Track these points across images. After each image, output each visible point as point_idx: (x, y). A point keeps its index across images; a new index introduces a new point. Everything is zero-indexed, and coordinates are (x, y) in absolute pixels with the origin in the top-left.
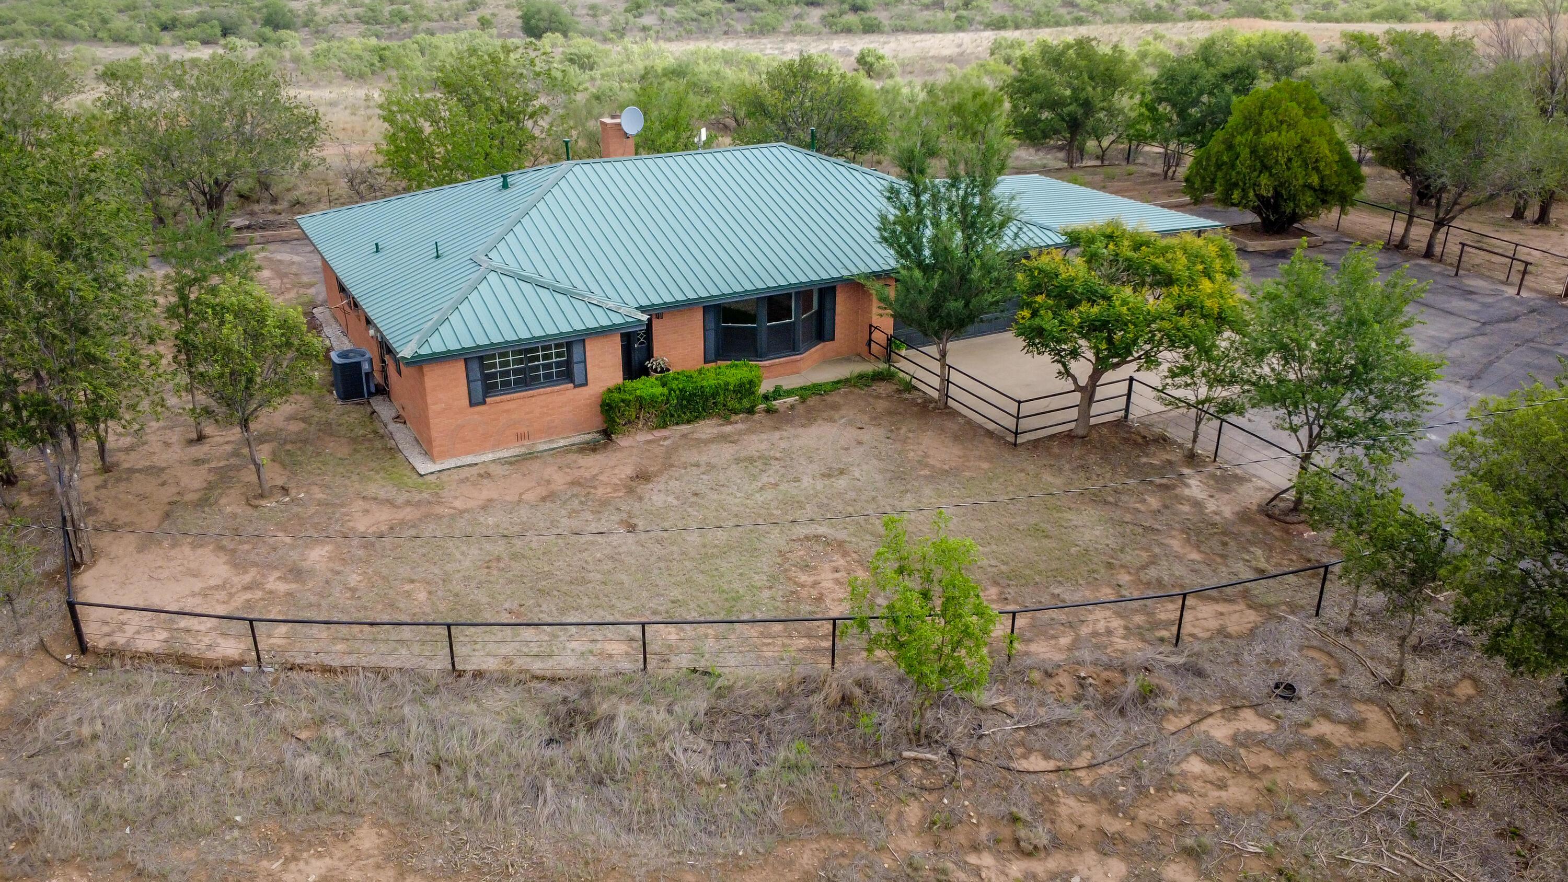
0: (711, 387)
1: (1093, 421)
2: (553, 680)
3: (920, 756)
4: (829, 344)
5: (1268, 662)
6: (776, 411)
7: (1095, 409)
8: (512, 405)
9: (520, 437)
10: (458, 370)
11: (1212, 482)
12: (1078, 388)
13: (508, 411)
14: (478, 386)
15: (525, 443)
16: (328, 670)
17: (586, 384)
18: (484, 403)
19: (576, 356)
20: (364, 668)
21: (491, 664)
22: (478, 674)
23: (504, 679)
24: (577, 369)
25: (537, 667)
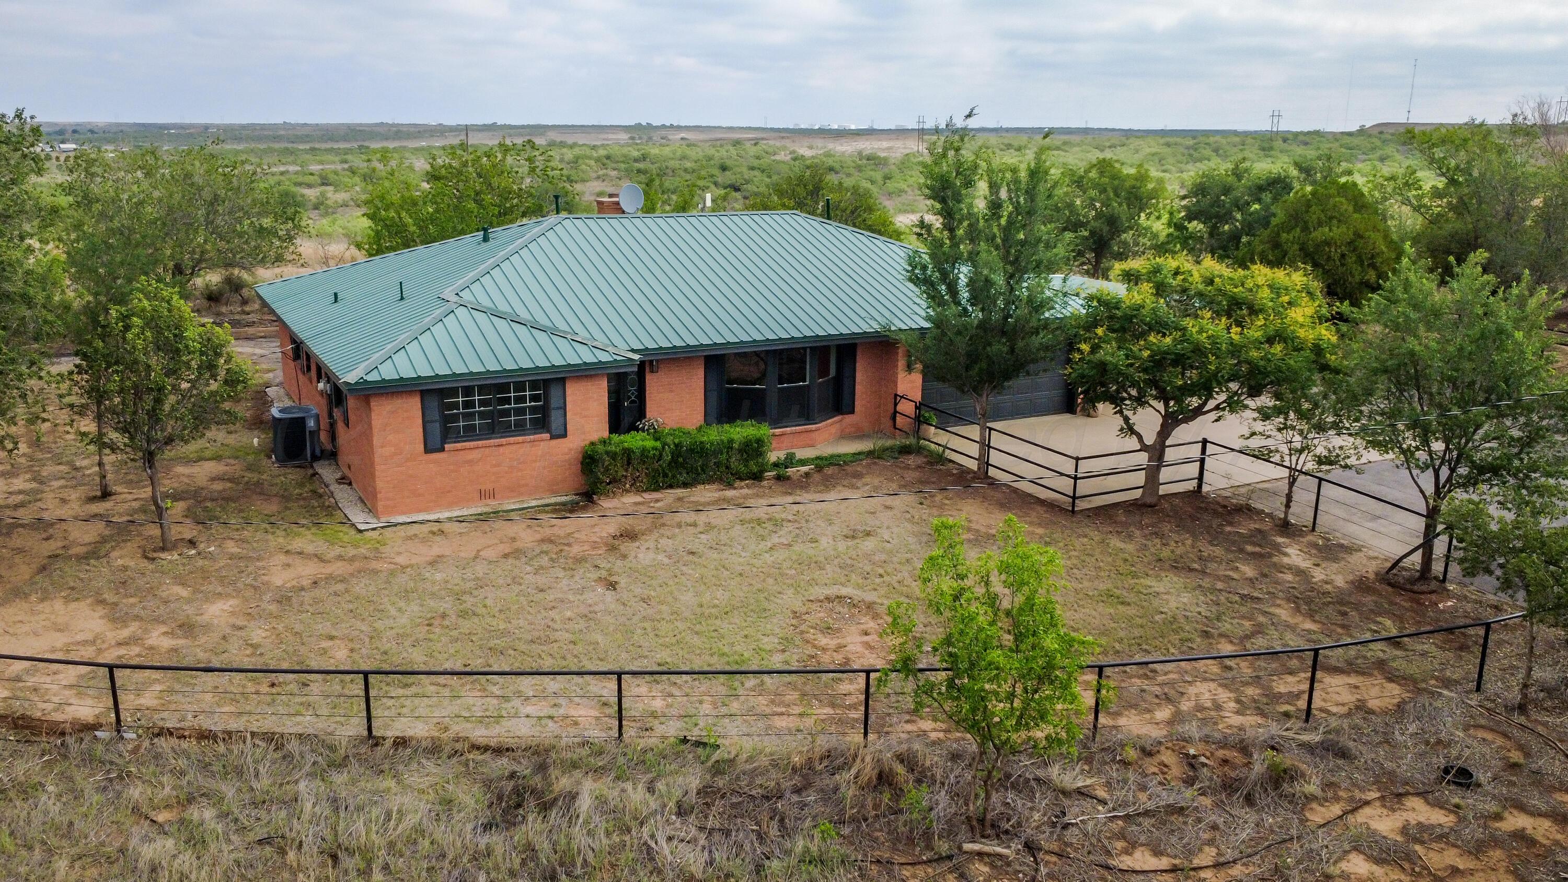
0: (712, 444)
1: (1163, 490)
2: (499, 751)
3: (987, 849)
4: (849, 419)
5: (1427, 743)
6: (788, 478)
7: (1165, 474)
8: (475, 455)
9: (484, 495)
10: (413, 406)
11: (1314, 551)
12: (1144, 448)
13: (470, 462)
14: (436, 428)
15: (489, 502)
16: (204, 735)
17: (564, 435)
18: (442, 450)
19: (554, 402)
20: (253, 734)
21: (419, 730)
22: (401, 742)
23: (434, 749)
24: (555, 417)
25: (479, 734)
